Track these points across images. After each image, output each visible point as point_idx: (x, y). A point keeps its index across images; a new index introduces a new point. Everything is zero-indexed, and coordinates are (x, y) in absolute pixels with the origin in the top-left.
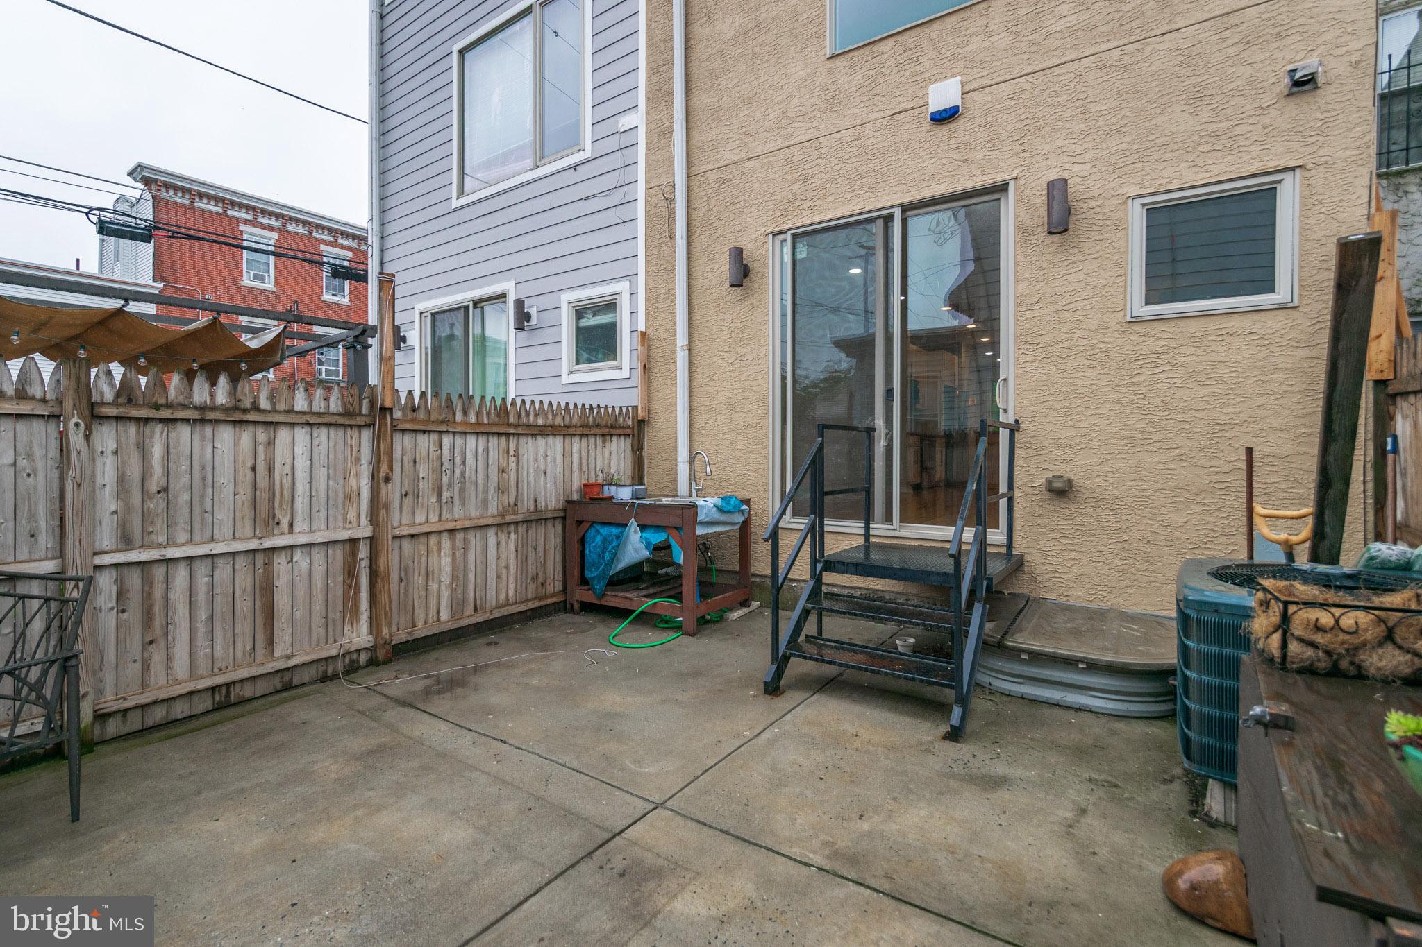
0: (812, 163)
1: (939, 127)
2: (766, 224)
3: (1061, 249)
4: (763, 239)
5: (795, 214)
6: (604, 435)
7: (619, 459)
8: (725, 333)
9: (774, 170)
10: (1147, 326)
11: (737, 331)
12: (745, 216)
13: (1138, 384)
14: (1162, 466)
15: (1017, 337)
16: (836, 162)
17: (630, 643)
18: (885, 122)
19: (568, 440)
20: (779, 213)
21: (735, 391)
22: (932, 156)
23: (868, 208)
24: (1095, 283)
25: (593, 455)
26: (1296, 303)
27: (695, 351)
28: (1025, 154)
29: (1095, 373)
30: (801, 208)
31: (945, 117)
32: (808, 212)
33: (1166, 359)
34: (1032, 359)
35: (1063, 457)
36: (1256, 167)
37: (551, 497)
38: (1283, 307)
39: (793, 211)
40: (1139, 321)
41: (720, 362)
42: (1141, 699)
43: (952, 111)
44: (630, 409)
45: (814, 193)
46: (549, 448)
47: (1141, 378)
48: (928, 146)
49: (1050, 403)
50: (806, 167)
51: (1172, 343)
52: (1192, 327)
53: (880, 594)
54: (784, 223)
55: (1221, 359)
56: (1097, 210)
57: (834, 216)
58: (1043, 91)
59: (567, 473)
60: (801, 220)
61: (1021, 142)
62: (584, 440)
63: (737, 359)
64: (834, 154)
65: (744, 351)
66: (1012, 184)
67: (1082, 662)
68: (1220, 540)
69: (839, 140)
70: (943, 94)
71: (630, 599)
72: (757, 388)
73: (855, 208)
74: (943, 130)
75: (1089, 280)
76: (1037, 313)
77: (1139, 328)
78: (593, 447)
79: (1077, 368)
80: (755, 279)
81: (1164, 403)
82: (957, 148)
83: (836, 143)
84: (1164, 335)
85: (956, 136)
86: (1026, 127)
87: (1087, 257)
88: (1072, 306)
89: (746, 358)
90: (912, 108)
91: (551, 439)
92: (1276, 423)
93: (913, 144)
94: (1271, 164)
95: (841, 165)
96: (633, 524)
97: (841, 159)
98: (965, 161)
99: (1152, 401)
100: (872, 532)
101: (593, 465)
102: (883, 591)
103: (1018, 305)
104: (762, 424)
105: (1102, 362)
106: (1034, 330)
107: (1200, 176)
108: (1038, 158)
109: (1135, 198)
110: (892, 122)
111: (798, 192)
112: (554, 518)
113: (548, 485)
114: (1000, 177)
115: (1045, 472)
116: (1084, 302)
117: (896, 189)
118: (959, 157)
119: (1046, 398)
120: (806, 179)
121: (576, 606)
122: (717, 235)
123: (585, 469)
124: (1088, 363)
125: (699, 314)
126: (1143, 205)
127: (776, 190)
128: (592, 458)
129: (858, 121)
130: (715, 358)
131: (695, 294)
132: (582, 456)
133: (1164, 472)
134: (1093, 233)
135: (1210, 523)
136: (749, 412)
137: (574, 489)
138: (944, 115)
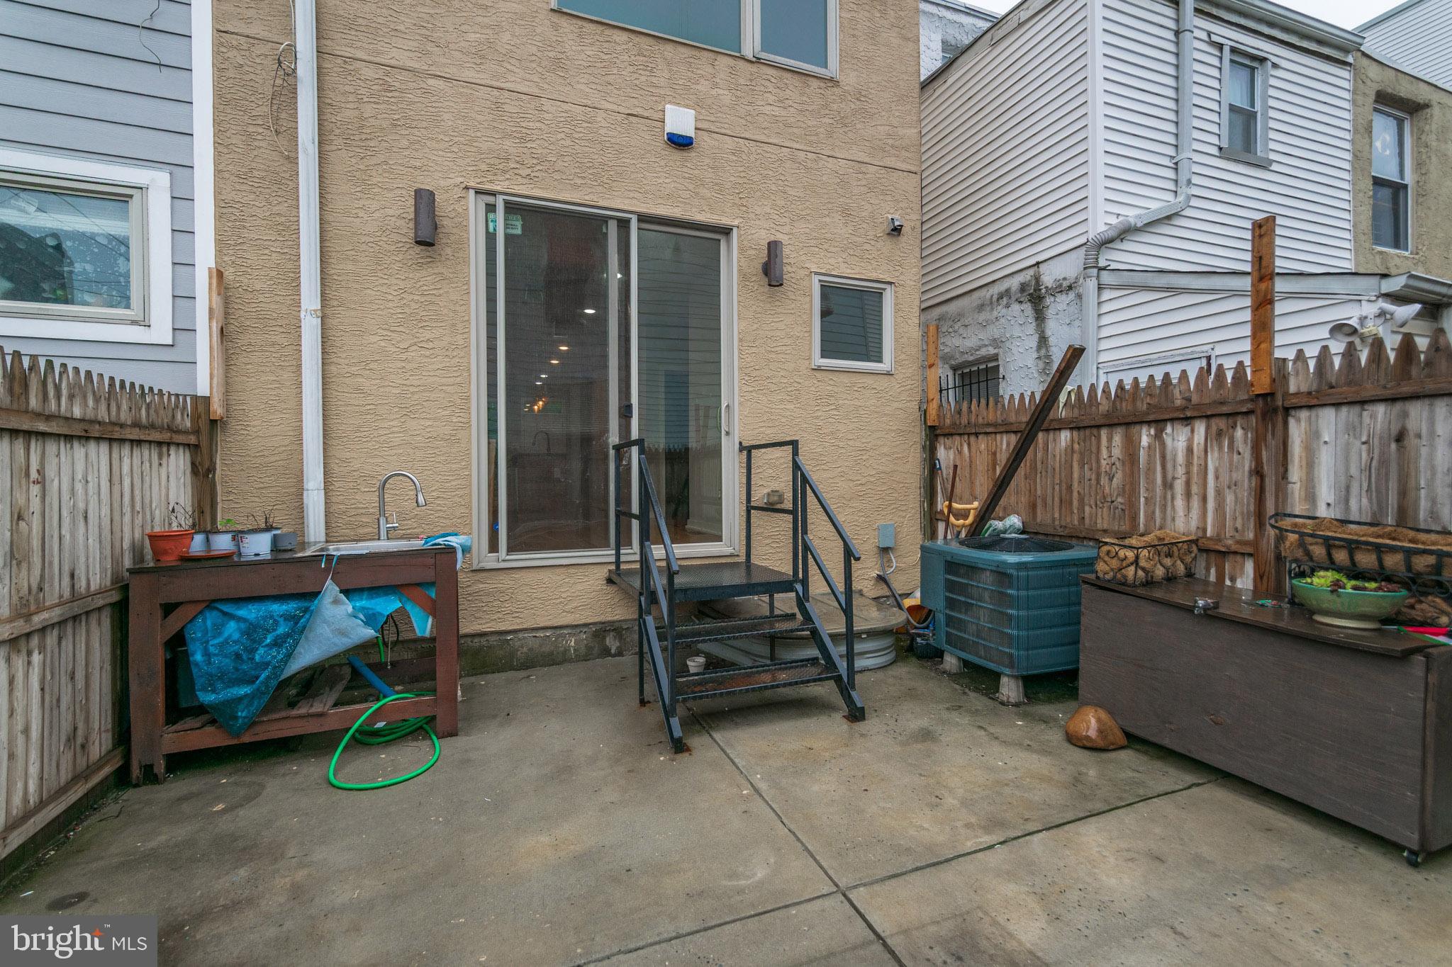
0: (531, 124)
1: (674, 150)
2: (463, 174)
3: (770, 300)
4: (458, 192)
5: (508, 176)
6: (160, 444)
7: (178, 487)
8: (391, 304)
9: (477, 109)
10: (823, 373)
11: (414, 306)
12: (427, 151)
13: (817, 418)
14: (831, 481)
15: (740, 369)
16: (562, 135)
17: (385, 777)
18: (620, 117)
19: (115, 447)
20: (484, 167)
21: (412, 389)
22: (667, 175)
23: (601, 204)
24: (792, 333)
25: (147, 479)
26: (893, 372)
27: (332, 322)
28: (744, 209)
29: (792, 407)
30: (516, 171)
31: (680, 143)
32: (525, 181)
33: (832, 400)
34: (751, 389)
35: (773, 475)
36: (874, 276)
37: (94, 567)
38: (889, 374)
39: (504, 172)
40: (819, 369)
41: (383, 344)
42: (876, 654)
43: (688, 141)
44: (188, 399)
45: (535, 161)
46: (89, 465)
47: (819, 414)
48: (662, 163)
49: (764, 429)
50: (523, 124)
51: (836, 389)
52: (845, 379)
53: (617, 625)
54: (491, 182)
55: (860, 404)
56: (793, 275)
57: (560, 198)
58: (756, 160)
59: (117, 517)
60: (515, 187)
61: (741, 196)
62: (136, 452)
63: (415, 344)
64: (561, 125)
65: (428, 335)
66: (735, 230)
67: (864, 633)
68: (862, 532)
69: (566, 112)
70: (680, 120)
71: (321, 715)
72: (450, 388)
73: (586, 198)
74: (677, 155)
75: (788, 330)
76: (754, 350)
77: (818, 374)
78: (148, 465)
79: (782, 401)
80: (444, 241)
81: (832, 433)
82: (689, 178)
83: (564, 115)
84: (831, 382)
85: (689, 165)
86: (745, 185)
87: (786, 311)
88: (777, 349)
89: (431, 345)
90: (647, 118)
91: (92, 446)
92: (885, 450)
93: (648, 155)
94: (881, 276)
95: (568, 142)
96: (331, 589)
97: (569, 136)
98: (697, 194)
99: (825, 431)
100: (623, 558)
101: (149, 499)
102: (620, 621)
103: (740, 340)
104: (459, 436)
105: (797, 398)
106: (752, 364)
107: (849, 271)
108: (752, 216)
109: (816, 273)
110: (626, 122)
111: (512, 150)
112: (99, 609)
113: (90, 541)
114: (725, 221)
115: (761, 488)
116: (784, 348)
117: (632, 195)
118: (691, 187)
119: (761, 424)
120: (523, 140)
121: (160, 767)
122: (374, 161)
123: (138, 507)
124: (788, 398)
125: (338, 267)
126: (820, 281)
127: (479, 134)
128: (147, 485)
129: (590, 102)
130: (375, 339)
131: (331, 234)
132: (135, 483)
133: (833, 485)
134: (790, 293)
135: (857, 520)
136: (435, 419)
137: (125, 546)
138: (681, 141)
